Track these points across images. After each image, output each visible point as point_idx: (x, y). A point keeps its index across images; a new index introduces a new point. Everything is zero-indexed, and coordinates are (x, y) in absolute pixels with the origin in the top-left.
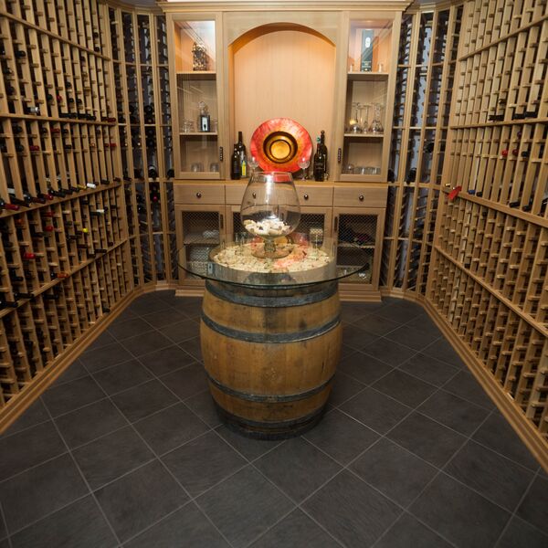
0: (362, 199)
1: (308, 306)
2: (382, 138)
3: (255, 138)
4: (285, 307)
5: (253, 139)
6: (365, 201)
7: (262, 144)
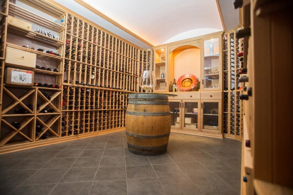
0: (211, 96)
1: (148, 105)
2: (219, 75)
3: (179, 80)
4: (140, 104)
5: (178, 80)
6: (212, 97)
7: (181, 82)
